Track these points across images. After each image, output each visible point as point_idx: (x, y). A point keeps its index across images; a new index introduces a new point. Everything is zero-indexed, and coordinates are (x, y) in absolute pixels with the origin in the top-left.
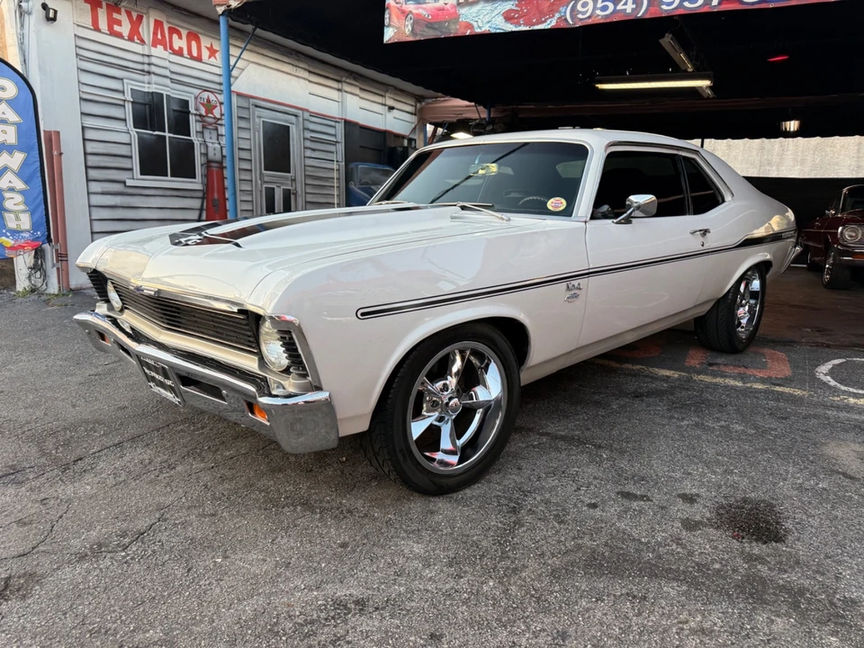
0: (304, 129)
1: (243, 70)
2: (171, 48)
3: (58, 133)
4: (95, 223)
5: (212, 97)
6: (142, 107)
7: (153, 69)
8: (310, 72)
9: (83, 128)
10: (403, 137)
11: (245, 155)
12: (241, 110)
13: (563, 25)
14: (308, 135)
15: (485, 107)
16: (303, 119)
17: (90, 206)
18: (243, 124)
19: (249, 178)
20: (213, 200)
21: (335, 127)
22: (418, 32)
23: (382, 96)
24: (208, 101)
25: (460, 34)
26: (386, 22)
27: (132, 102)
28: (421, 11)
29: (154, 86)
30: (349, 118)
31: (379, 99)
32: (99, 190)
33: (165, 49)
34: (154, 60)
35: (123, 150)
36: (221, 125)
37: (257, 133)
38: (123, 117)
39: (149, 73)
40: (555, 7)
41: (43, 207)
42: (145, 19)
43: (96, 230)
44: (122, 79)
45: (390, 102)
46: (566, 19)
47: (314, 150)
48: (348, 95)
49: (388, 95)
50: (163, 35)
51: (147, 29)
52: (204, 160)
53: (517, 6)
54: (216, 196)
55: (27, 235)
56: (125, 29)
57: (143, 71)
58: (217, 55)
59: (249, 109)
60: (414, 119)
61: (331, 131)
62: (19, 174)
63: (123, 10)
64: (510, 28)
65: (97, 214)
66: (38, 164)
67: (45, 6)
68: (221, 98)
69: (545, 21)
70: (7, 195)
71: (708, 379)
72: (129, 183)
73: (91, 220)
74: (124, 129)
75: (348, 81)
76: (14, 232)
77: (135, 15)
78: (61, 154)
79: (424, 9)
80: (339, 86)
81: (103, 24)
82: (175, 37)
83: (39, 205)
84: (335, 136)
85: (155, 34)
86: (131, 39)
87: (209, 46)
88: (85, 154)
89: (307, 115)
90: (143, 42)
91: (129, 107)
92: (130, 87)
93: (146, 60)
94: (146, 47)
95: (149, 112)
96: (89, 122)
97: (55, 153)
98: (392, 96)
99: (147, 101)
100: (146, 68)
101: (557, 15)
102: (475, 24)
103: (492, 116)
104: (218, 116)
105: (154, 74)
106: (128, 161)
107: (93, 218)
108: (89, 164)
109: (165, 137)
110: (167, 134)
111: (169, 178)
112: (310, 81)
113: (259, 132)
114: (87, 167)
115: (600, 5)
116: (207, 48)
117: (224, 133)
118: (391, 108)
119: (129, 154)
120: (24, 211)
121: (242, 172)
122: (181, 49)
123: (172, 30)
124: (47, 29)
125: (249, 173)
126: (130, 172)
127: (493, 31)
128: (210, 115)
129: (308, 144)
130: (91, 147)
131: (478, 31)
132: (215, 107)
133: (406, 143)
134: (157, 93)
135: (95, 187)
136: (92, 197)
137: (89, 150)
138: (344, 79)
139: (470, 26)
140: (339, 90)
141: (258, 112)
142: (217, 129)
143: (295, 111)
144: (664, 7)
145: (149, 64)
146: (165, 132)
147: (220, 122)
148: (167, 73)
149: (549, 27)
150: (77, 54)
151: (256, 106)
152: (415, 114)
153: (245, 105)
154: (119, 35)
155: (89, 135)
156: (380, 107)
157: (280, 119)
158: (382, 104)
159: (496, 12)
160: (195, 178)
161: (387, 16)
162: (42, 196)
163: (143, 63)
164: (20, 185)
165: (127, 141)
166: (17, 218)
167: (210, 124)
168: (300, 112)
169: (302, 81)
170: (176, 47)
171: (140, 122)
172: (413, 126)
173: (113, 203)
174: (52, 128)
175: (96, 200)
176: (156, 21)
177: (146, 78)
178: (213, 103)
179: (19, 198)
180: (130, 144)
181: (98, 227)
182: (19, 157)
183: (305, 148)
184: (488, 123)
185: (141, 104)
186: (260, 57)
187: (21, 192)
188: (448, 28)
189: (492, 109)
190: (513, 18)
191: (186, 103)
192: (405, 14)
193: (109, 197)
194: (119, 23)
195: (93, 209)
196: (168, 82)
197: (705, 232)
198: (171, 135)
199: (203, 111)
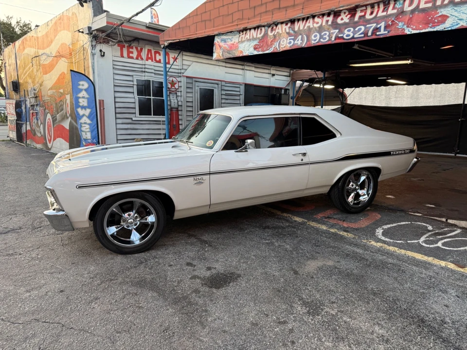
0: (221, 90)
1: (190, 66)
2: (155, 60)
3: (103, 101)
4: (119, 136)
5: (174, 79)
6: (141, 87)
7: (146, 70)
8: (226, 62)
9: (115, 97)
10: (281, 89)
11: (189, 104)
12: (188, 84)
13: (276, 51)
14: (224, 92)
15: (322, 72)
16: (221, 85)
17: (116, 129)
18: (189, 90)
19: (191, 114)
20: (173, 125)
21: (240, 87)
22: (224, 55)
23: (269, 69)
24: (173, 81)
25: (238, 56)
26: (214, 50)
27: (137, 85)
28: (226, 46)
29: (146, 77)
30: (248, 82)
31: (267, 71)
32: (121, 122)
33: (152, 61)
34: (146, 66)
35: (132, 105)
36: (178, 91)
37: (196, 94)
38: (132, 91)
39: (145, 72)
40: (273, 43)
41: (96, 130)
42: (143, 50)
43: (119, 138)
44: (133, 76)
45: (273, 72)
46: (277, 48)
47: (227, 99)
48: (248, 71)
49: (272, 68)
50: (151, 55)
51: (144, 54)
52: (169, 107)
53: (258, 42)
54: (174, 123)
55: (90, 141)
56: (135, 55)
57: (142, 71)
58: (177, 60)
59: (192, 83)
60: (289, 79)
61: (238, 89)
62: (89, 117)
63: (134, 48)
64: (256, 53)
65: (120, 132)
66: (95, 113)
67: (101, 51)
68: (179, 79)
69: (269, 49)
70: (83, 125)
71: (313, 224)
72: (134, 119)
73: (117, 135)
74: (133, 96)
75: (248, 64)
76: (85, 140)
77: (139, 48)
78: (104, 109)
79: (227, 45)
80: (243, 67)
81: (125, 54)
82: (157, 55)
83: (95, 129)
84: (240, 92)
85: (148, 55)
86: (137, 58)
87: (173, 57)
88: (115, 108)
89: (223, 83)
90: (142, 59)
91: (135, 87)
92: (136, 78)
93: (143, 66)
94: (143, 61)
95: (144, 88)
96: (118, 95)
97: (102, 108)
98: (275, 69)
99: (143, 83)
100: (143, 70)
101: (273, 46)
102: (243, 51)
103: (326, 76)
104: (177, 87)
105: (147, 72)
106: (134, 110)
107: (118, 134)
108: (117, 112)
109: (151, 99)
110: (152, 97)
111: (152, 116)
112: (226, 67)
113: (197, 93)
114: (116, 113)
115: (288, 41)
116: (173, 58)
117: (180, 95)
118: (273, 75)
119: (134, 107)
120: (89, 132)
121: (188, 112)
122: (160, 60)
123: (156, 53)
124: (101, 60)
125: (192, 112)
126: (134, 115)
127: (250, 54)
128: (173, 87)
129: (224, 97)
130: (118, 105)
131: (245, 54)
132: (176, 84)
133: (283, 91)
134: (147, 80)
135: (119, 121)
136: (118, 125)
137: (117, 106)
138: (245, 64)
139: (242, 52)
140: (242, 69)
141: (197, 84)
142: (176, 94)
143: (217, 82)
144: (313, 42)
145: (145, 68)
146: (150, 96)
147: (178, 90)
148: (153, 71)
149: (270, 52)
150: (113, 68)
151: (196, 81)
152: (290, 76)
153: (191, 82)
154: (132, 58)
155: (117, 100)
156: (268, 75)
157: (208, 86)
158: (269, 73)
159: (251, 46)
160: (164, 115)
161: (214, 48)
162: (96, 126)
163: (142, 68)
164: (88, 121)
165: (133, 101)
166: (86, 134)
167: (173, 92)
168: (220, 82)
169: (221, 67)
170: (158, 59)
171: (140, 93)
172: (288, 82)
173: (126, 127)
174: (101, 98)
175: (119, 126)
176: (148, 50)
177: (143, 74)
178: (175, 82)
179: (88, 126)
180: (135, 103)
181: (120, 137)
182: (88, 111)
183: (221, 99)
184: (323, 81)
185: (141, 85)
186: (199, 59)
187: (89, 124)
188: (234, 53)
189: (326, 73)
190: (257, 48)
191: (162, 83)
192: (220, 47)
193: (125, 125)
194: (132, 53)
195: (118, 130)
196: (153, 75)
197: (304, 154)
198: (154, 98)
199: (169, 86)
